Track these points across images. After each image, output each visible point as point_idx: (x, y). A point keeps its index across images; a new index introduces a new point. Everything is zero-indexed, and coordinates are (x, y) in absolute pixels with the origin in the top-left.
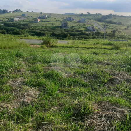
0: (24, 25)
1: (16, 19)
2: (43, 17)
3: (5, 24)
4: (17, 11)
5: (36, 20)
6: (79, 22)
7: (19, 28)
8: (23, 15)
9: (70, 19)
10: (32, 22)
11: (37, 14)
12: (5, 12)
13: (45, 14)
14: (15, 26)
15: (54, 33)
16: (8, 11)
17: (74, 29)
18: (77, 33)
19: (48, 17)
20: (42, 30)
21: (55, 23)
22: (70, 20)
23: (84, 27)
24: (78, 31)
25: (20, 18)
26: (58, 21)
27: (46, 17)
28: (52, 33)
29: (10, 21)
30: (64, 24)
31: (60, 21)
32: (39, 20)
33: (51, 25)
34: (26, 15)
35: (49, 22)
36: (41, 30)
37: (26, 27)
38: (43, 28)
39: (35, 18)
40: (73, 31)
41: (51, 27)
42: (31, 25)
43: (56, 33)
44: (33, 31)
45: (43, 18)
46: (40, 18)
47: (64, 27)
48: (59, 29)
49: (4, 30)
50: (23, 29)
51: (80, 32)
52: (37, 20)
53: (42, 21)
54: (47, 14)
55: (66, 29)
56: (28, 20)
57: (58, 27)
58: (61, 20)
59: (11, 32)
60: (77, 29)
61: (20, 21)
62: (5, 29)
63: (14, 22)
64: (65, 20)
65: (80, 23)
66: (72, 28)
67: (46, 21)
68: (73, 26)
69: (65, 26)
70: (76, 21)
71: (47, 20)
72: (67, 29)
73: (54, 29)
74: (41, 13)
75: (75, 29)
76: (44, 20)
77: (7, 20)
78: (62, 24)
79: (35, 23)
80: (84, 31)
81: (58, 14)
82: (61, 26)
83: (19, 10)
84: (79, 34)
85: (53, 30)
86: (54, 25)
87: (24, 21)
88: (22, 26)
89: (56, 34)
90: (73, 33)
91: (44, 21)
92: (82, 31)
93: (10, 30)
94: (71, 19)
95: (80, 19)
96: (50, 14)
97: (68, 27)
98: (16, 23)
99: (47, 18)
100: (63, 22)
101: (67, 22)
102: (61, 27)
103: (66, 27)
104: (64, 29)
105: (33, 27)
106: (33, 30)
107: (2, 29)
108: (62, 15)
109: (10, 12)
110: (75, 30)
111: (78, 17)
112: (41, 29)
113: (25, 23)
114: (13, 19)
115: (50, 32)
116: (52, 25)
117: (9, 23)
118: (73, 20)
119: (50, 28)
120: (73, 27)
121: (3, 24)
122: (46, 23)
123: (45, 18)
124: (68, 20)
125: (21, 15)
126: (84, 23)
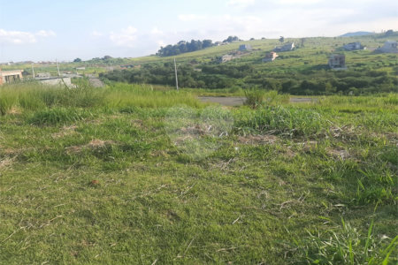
0: (242, 68)
1: (227, 58)
2: (284, 47)
3: (205, 69)
4: (230, 40)
5: (268, 56)
6: (379, 51)
7: (230, 75)
8: (242, 48)
9: (353, 47)
10: (258, 61)
11: (272, 42)
12: (207, 44)
13: (290, 41)
14: (221, 73)
15: (309, 81)
16: (213, 42)
17: (361, 71)
18: (369, 79)
19: (298, 47)
20: (280, 77)
21: (313, 58)
22: (353, 49)
23: (391, 65)
24: (373, 74)
25: (234, 54)
26: (321, 53)
27: (293, 46)
28: (301, 81)
29: (213, 63)
30: (336, 59)
31: (326, 53)
32: (275, 55)
33: (302, 64)
34: (248, 47)
35: (296, 57)
36: (277, 77)
37: (245, 71)
38: (283, 71)
39: (267, 52)
40: (358, 76)
41: (302, 69)
42: (256, 67)
43: (314, 81)
44: (259, 80)
45: (285, 51)
46: (277, 50)
47: (336, 66)
48: (323, 71)
49: (201, 82)
50: (237, 77)
51: (379, 78)
52: (271, 56)
53: (282, 57)
54: (296, 39)
55: (339, 71)
56: (251, 58)
57: (319, 67)
58: (329, 51)
59: (215, 84)
60: (372, 70)
61: (234, 61)
62: (203, 78)
63: (223, 63)
64: (340, 49)
65: (381, 55)
66: (357, 68)
67: (293, 57)
68: (362, 62)
69: (338, 64)
70: (370, 51)
71: (294, 53)
72: (343, 71)
73: (309, 73)
74: (282, 39)
75: (364, 69)
76: (286, 54)
77: (209, 60)
78: (331, 61)
79: (265, 62)
80: (391, 74)
81: (324, 38)
82: (328, 65)
83: (235, 38)
84: (374, 82)
85: (305, 76)
86: (311, 65)
87: (242, 61)
88: (236, 72)
89: (311, 84)
90: (360, 79)
91: (287, 57)
92: (386, 73)
93: (212, 81)
94: (358, 46)
95: (382, 45)
96: (303, 40)
97: (346, 65)
98: (226, 66)
99: (293, 50)
100: (333, 56)
101: (345, 53)
102: (327, 67)
103: (340, 67)
104: (335, 72)
105: (259, 72)
106: (260, 77)
107: (199, 79)
108: (335, 38)
109: (217, 43)
110: (364, 73)
111: (378, 40)
112: (277, 75)
113: (244, 64)
114: (220, 58)
115: (298, 80)
116: (305, 63)
117: (212, 66)
118: (362, 48)
119: (299, 71)
120: (359, 65)
121: (200, 70)
122: (292, 59)
123: (288, 50)
124: (347, 50)
125: (238, 47)
126: (392, 55)
